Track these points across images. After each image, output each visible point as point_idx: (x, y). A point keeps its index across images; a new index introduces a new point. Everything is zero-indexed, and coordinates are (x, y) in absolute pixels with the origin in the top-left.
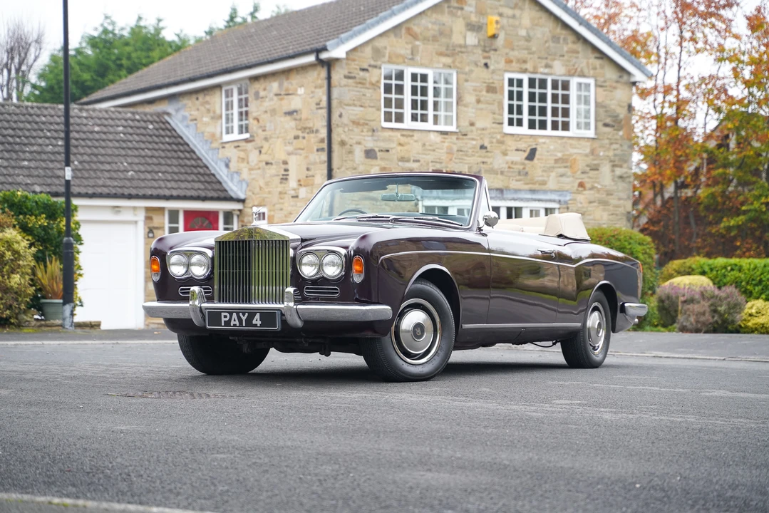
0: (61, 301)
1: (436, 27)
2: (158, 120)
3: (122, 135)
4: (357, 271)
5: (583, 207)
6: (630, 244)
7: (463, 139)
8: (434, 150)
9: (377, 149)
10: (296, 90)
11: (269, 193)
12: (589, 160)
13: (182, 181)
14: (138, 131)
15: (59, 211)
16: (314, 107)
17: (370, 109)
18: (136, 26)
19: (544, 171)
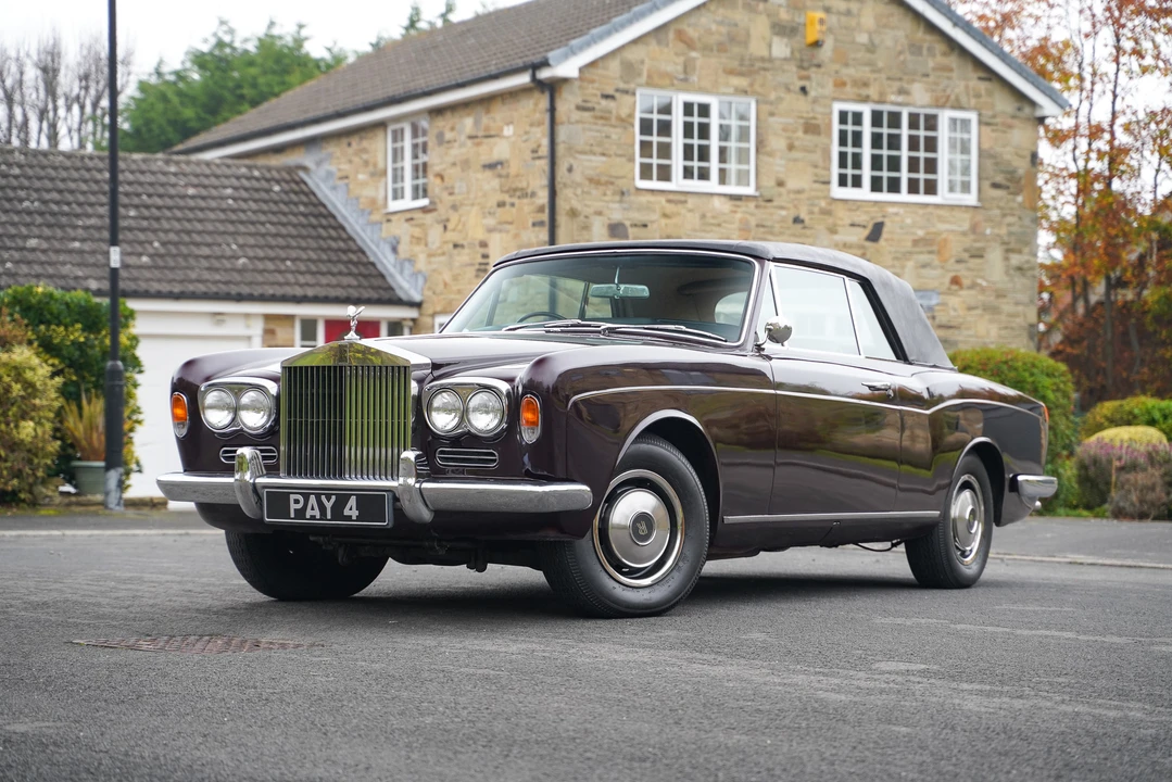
0: (102, 464)
1: (724, 30)
2: (287, 177)
3: (230, 202)
4: (527, 422)
5: (959, 316)
6: (1032, 375)
7: (765, 207)
8: (719, 225)
9: (627, 223)
10: (502, 130)
11: (459, 292)
12: (968, 241)
13: (323, 274)
14: (256, 196)
15: (104, 319)
16: (528, 155)
17: (618, 160)
18: (266, 35)
19: (896, 258)
